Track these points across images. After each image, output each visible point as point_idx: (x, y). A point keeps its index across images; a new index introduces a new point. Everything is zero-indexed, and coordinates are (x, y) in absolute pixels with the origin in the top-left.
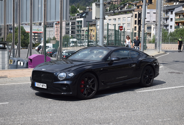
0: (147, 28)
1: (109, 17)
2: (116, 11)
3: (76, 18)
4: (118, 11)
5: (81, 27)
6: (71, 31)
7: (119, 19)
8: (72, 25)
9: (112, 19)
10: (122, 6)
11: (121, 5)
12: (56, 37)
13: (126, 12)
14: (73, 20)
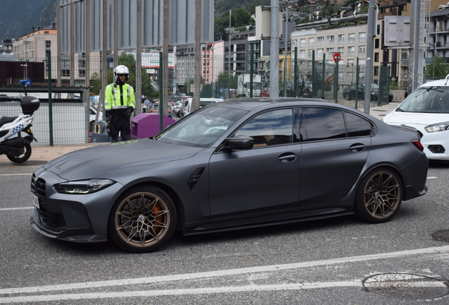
0: (403, 56)
1: (319, 32)
2: (335, 19)
3: (247, 36)
4: (339, 19)
5: (258, 54)
6: (237, 64)
7: (340, 36)
8: (237, 50)
9: (325, 38)
10: (349, 7)
11: (347, 6)
12: (203, 78)
13: (355, 22)
14: (241, 39)
